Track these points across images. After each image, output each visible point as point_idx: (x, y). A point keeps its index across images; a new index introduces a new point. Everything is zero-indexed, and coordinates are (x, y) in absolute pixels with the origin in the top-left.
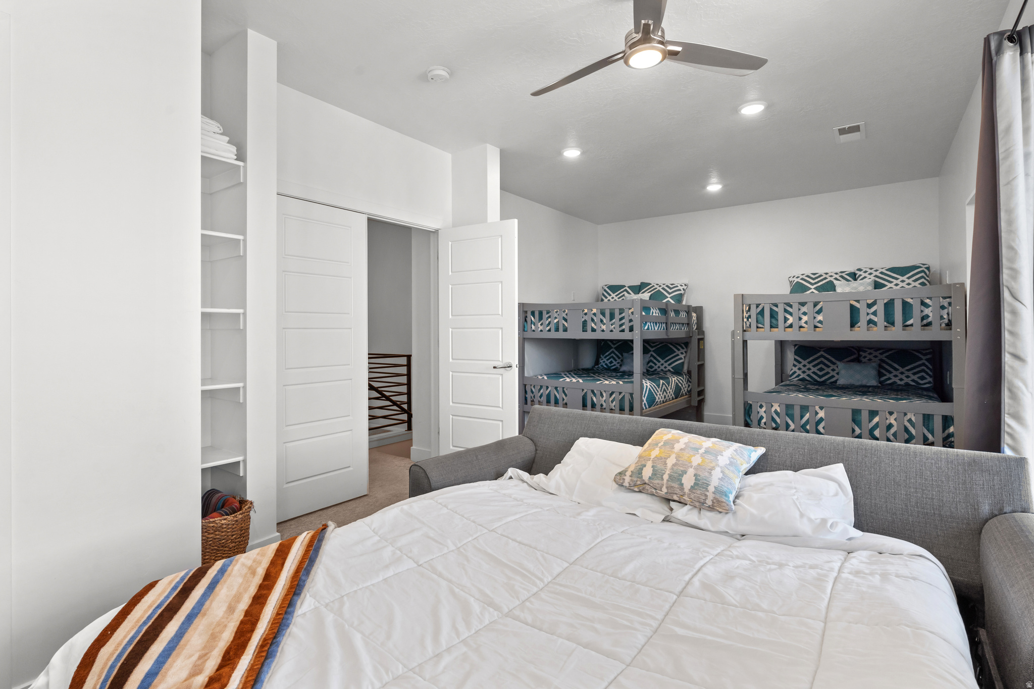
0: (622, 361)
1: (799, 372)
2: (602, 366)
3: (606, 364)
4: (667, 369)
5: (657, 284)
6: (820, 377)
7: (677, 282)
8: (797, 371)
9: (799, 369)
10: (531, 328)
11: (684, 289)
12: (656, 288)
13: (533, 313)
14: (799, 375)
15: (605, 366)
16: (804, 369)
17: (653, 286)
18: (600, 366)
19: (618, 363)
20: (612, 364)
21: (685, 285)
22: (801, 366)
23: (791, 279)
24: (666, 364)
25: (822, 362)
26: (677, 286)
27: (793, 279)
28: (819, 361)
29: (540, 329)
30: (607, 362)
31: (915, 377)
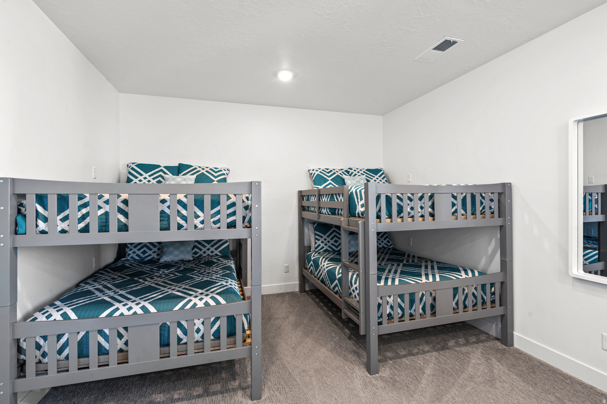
0: (159, 249)
1: (322, 245)
2: (132, 257)
3: (138, 255)
4: (214, 254)
5: (200, 167)
6: (337, 247)
7: (220, 166)
8: (321, 244)
9: (322, 242)
10: (37, 226)
11: (227, 173)
12: (199, 171)
13: (41, 199)
14: (323, 247)
15: (137, 258)
16: (325, 242)
17: (196, 168)
18: (129, 258)
19: (154, 252)
20: (146, 255)
21: (228, 170)
22: (322, 240)
23: (311, 172)
24: (212, 249)
25: (335, 236)
26: (221, 171)
27: (313, 172)
28: (333, 235)
29: (59, 229)
30: (139, 253)
31: (385, 242)
